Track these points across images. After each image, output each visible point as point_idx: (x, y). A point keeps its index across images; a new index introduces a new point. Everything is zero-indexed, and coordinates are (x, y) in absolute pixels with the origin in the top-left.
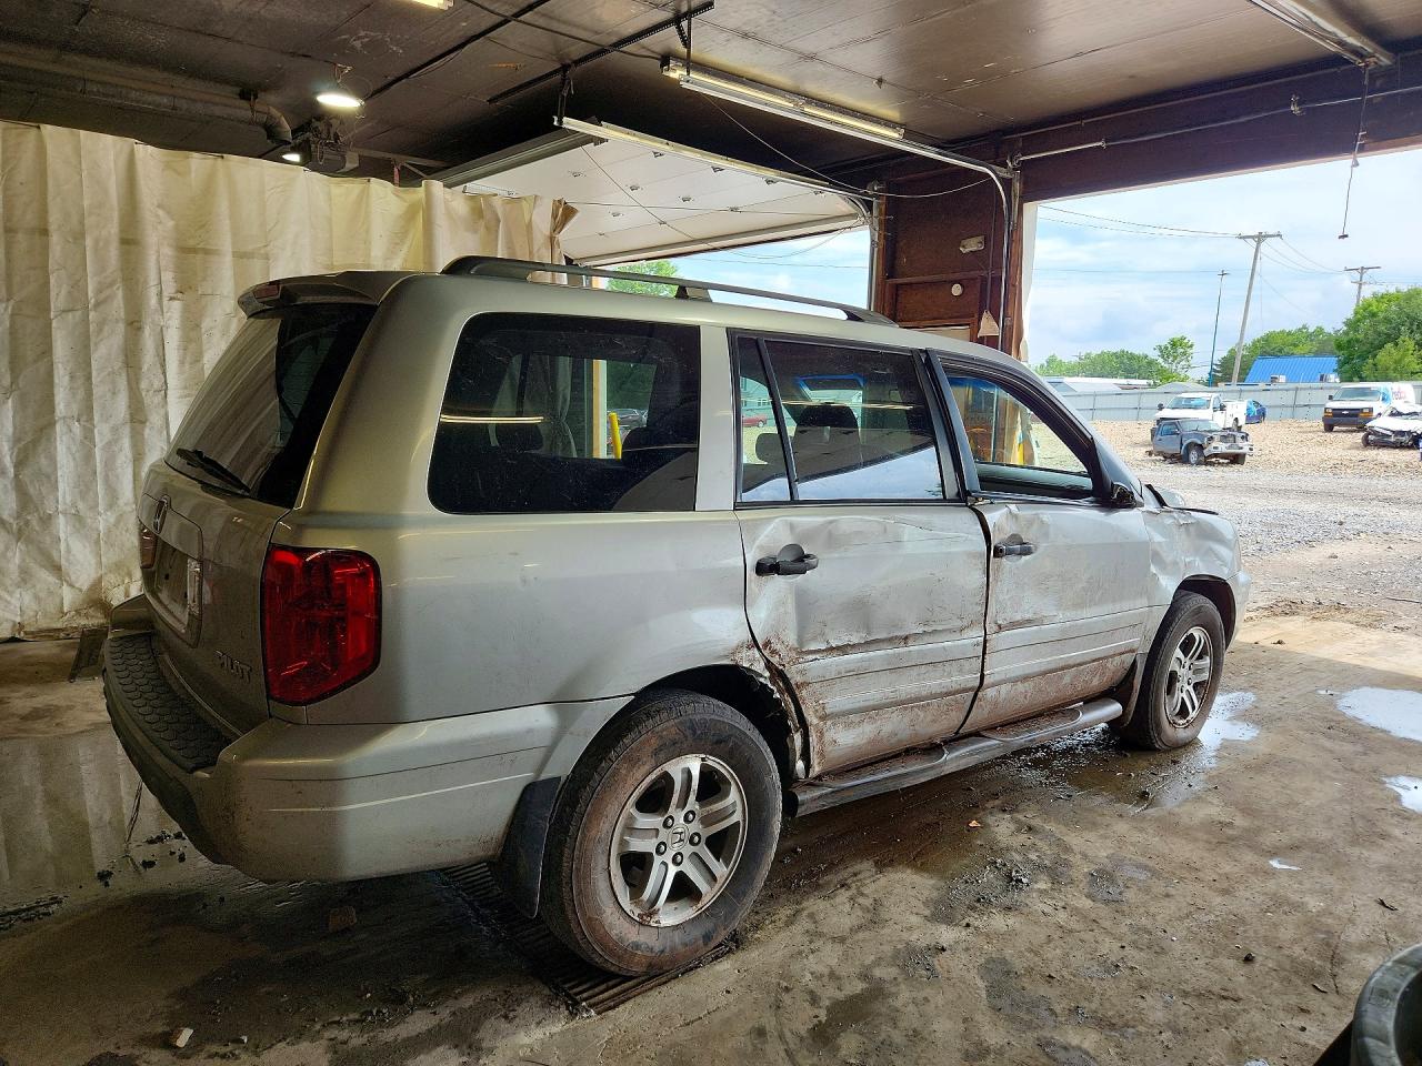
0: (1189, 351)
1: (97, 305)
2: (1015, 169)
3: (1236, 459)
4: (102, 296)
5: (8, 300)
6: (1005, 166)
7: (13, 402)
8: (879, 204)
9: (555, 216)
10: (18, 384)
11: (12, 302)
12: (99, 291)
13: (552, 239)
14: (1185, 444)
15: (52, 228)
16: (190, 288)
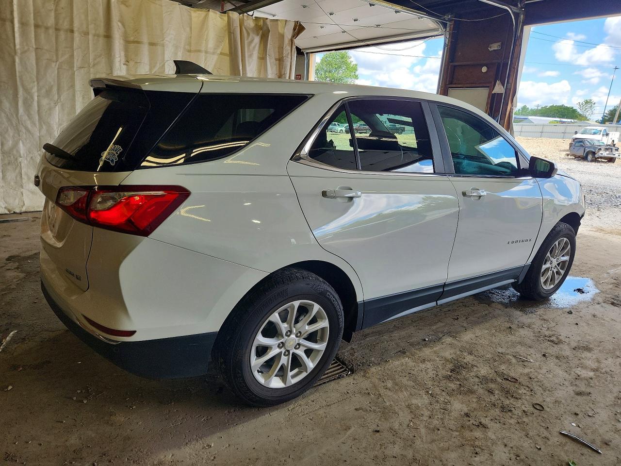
1: (94, 65)
2: (521, 8)
3: (611, 160)
4: (96, 62)
5: (56, 62)
6: (516, 5)
7: (58, 107)
8: (450, 25)
9: (294, 29)
10: (60, 100)
11: (58, 63)
12: (95, 59)
13: (292, 41)
14: (586, 151)
15: (75, 29)
16: (131, 59)
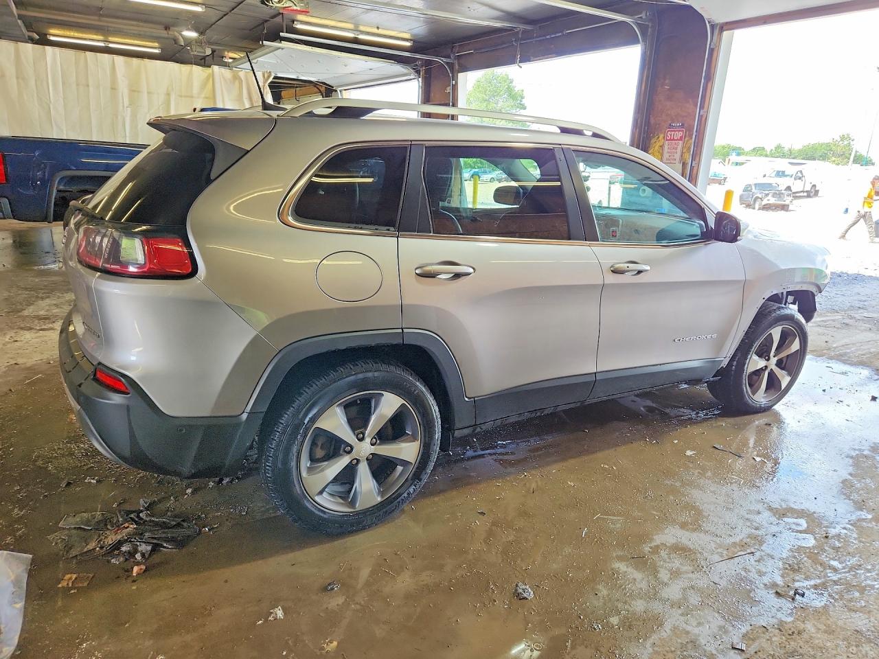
0: (852, 143)
3: (783, 208)
9: (264, 77)
13: (264, 86)
14: (754, 198)
